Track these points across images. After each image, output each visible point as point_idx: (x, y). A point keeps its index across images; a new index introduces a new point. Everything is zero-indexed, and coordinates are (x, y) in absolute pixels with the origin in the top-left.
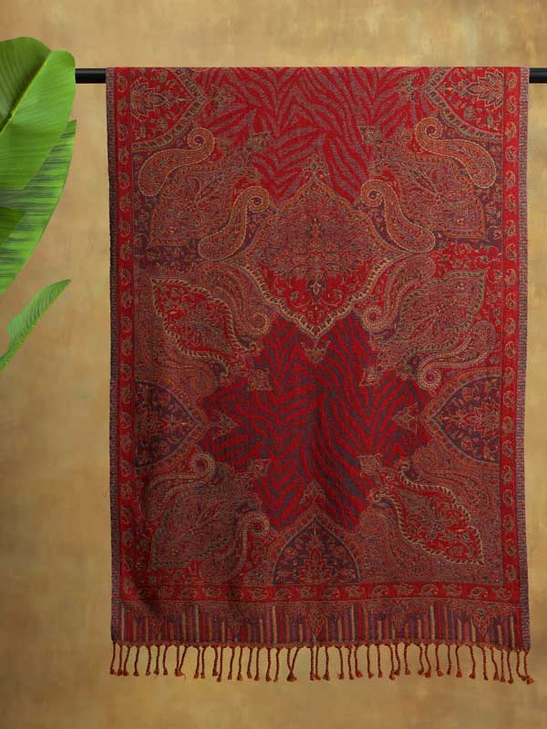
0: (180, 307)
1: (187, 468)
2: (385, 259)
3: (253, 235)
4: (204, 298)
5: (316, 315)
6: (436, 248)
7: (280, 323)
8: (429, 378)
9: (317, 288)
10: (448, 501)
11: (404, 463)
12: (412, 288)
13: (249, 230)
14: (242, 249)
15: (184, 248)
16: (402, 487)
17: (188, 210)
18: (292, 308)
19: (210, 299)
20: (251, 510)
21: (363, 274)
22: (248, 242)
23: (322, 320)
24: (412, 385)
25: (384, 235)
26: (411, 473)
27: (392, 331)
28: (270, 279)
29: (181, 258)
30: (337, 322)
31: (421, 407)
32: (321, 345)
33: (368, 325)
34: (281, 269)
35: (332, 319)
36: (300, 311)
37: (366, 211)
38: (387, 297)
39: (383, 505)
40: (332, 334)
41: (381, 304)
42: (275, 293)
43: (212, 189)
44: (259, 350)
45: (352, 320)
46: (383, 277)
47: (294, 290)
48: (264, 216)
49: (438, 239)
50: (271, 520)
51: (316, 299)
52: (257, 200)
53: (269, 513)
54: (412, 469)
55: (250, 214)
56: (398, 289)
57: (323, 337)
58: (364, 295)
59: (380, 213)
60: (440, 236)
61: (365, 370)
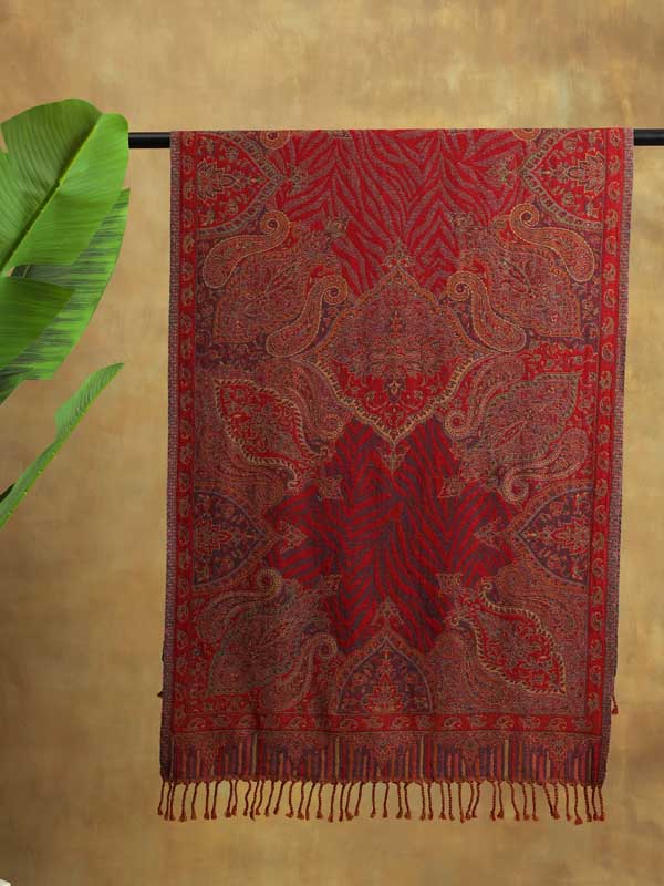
0: (246, 410)
1: (252, 585)
2: (471, 359)
3: (327, 329)
4: (272, 399)
5: (394, 418)
6: (526, 347)
7: (354, 427)
8: (516, 490)
9: (395, 388)
10: (532, 626)
11: (487, 585)
12: (498, 392)
13: (323, 324)
14: (313, 345)
15: (251, 345)
16: (483, 610)
17: (257, 302)
18: (368, 409)
19: (278, 401)
20: (318, 631)
21: (444, 374)
22: (321, 336)
23: (401, 422)
24: (497, 498)
25: (471, 334)
26: (494, 595)
27: (476, 439)
28: (343, 377)
29: (245, 356)
30: (418, 428)
31: (506, 522)
32: (398, 450)
33: (449, 429)
34: (357, 366)
35: (413, 423)
36: (376, 412)
37: (452, 306)
38: (471, 401)
39: (462, 629)
40: (412, 438)
41: (465, 409)
42: (349, 393)
43: (285, 279)
44: (330, 455)
45: (434, 425)
46: (468, 379)
47: (371, 389)
48: (340, 309)
49: (529, 338)
50: (339, 644)
51: (394, 399)
52: (334, 291)
53: (336, 634)
54: (495, 591)
55: (325, 305)
56: (484, 391)
57: (401, 443)
58: (447, 398)
59: (466, 308)
60: (531, 334)
61: (445, 481)
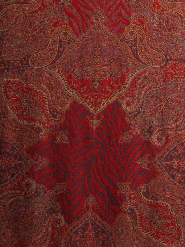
0: (18, 95)
1: (20, 187)
2: (136, 70)
3: (61, 54)
4: (31, 90)
5: (96, 100)
6: (166, 65)
7: (74, 105)
8: (159, 139)
9: (97, 85)
10: (167, 210)
11: (143, 189)
12: (151, 88)
13: (59, 51)
14: (54, 62)
15: (21, 61)
16: (141, 202)
17: (25, 39)
18: (82, 96)
19: (35, 91)
20: (54, 212)
21: (122, 79)
22: (58, 57)
23: (99, 103)
24: (149, 143)
25: (137, 58)
26: (147, 194)
27: (139, 112)
28: (69, 78)
29: (18, 67)
30: (108, 106)
31: (154, 155)
32: (98, 117)
33: (125, 107)
34: (77, 73)
35: (106, 103)
36: (86, 98)
37: (127, 42)
38: (136, 93)
39: (130, 211)
40: (105, 111)
41: (133, 96)
42: (72, 87)
43: (40, 27)
44: (62, 120)
45: (117, 104)
46: (135, 81)
47: (83, 86)
48: (68, 43)
49: (167, 60)
50: (65, 218)
51: (96, 91)
52: (65, 34)
53: (63, 213)
54: (147, 192)
55: (60, 41)
56: (143, 87)
57: (99, 114)
58: (124, 91)
59: (135, 44)
60: (168, 58)
61: (122, 134)
